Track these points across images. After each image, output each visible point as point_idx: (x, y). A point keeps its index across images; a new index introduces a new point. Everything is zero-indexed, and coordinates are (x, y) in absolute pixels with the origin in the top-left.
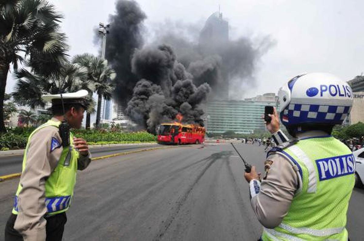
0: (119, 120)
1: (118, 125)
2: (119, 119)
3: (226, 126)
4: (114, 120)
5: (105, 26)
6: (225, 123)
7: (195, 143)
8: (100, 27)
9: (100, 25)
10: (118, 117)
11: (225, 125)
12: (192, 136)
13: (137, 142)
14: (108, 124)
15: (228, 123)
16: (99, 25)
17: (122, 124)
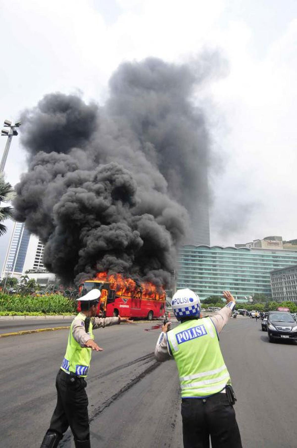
0: (35, 273)
1: (33, 281)
2: (36, 271)
3: (207, 289)
4: (27, 272)
5: (13, 124)
6: (206, 282)
7: (147, 319)
8: (6, 126)
9: (5, 123)
10: (34, 268)
11: (206, 287)
12: (142, 304)
13: (35, 313)
14: (16, 280)
15: (210, 283)
16: (3, 123)
17: (40, 281)
